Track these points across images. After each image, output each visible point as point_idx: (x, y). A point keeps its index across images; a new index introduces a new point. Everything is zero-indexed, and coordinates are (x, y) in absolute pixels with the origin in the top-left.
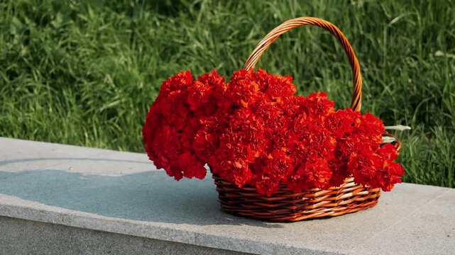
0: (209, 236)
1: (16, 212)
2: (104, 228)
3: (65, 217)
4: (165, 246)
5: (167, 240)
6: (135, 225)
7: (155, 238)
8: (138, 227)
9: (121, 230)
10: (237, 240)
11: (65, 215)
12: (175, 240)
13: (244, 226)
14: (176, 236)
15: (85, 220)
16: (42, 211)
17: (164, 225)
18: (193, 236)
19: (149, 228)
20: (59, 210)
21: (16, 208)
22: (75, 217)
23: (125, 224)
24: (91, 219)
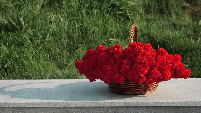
0: (129, 103)
1: (43, 105)
2: (85, 106)
3: (67, 104)
4: (109, 109)
5: (112, 106)
6: (98, 103)
7: (107, 106)
8: (100, 103)
9: (92, 105)
10: (141, 102)
11: (67, 103)
12: (116, 106)
13: (134, 98)
14: (116, 104)
15: (76, 104)
16: (56, 103)
17: (111, 101)
18: (123, 103)
19: (105, 103)
20: (64, 102)
21: (44, 103)
22: (72, 103)
23: (94, 103)
24: (79, 103)
